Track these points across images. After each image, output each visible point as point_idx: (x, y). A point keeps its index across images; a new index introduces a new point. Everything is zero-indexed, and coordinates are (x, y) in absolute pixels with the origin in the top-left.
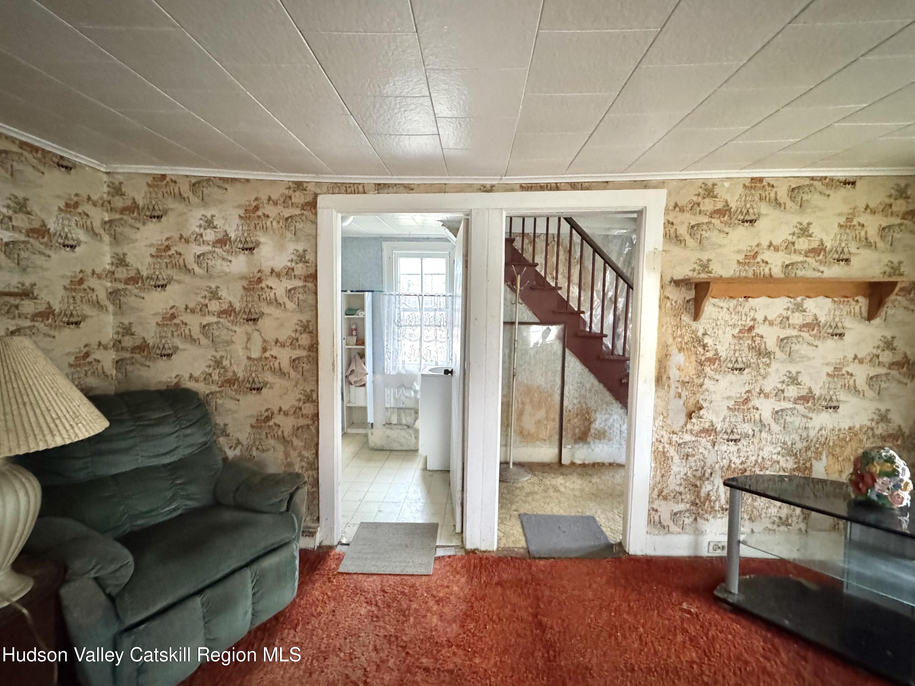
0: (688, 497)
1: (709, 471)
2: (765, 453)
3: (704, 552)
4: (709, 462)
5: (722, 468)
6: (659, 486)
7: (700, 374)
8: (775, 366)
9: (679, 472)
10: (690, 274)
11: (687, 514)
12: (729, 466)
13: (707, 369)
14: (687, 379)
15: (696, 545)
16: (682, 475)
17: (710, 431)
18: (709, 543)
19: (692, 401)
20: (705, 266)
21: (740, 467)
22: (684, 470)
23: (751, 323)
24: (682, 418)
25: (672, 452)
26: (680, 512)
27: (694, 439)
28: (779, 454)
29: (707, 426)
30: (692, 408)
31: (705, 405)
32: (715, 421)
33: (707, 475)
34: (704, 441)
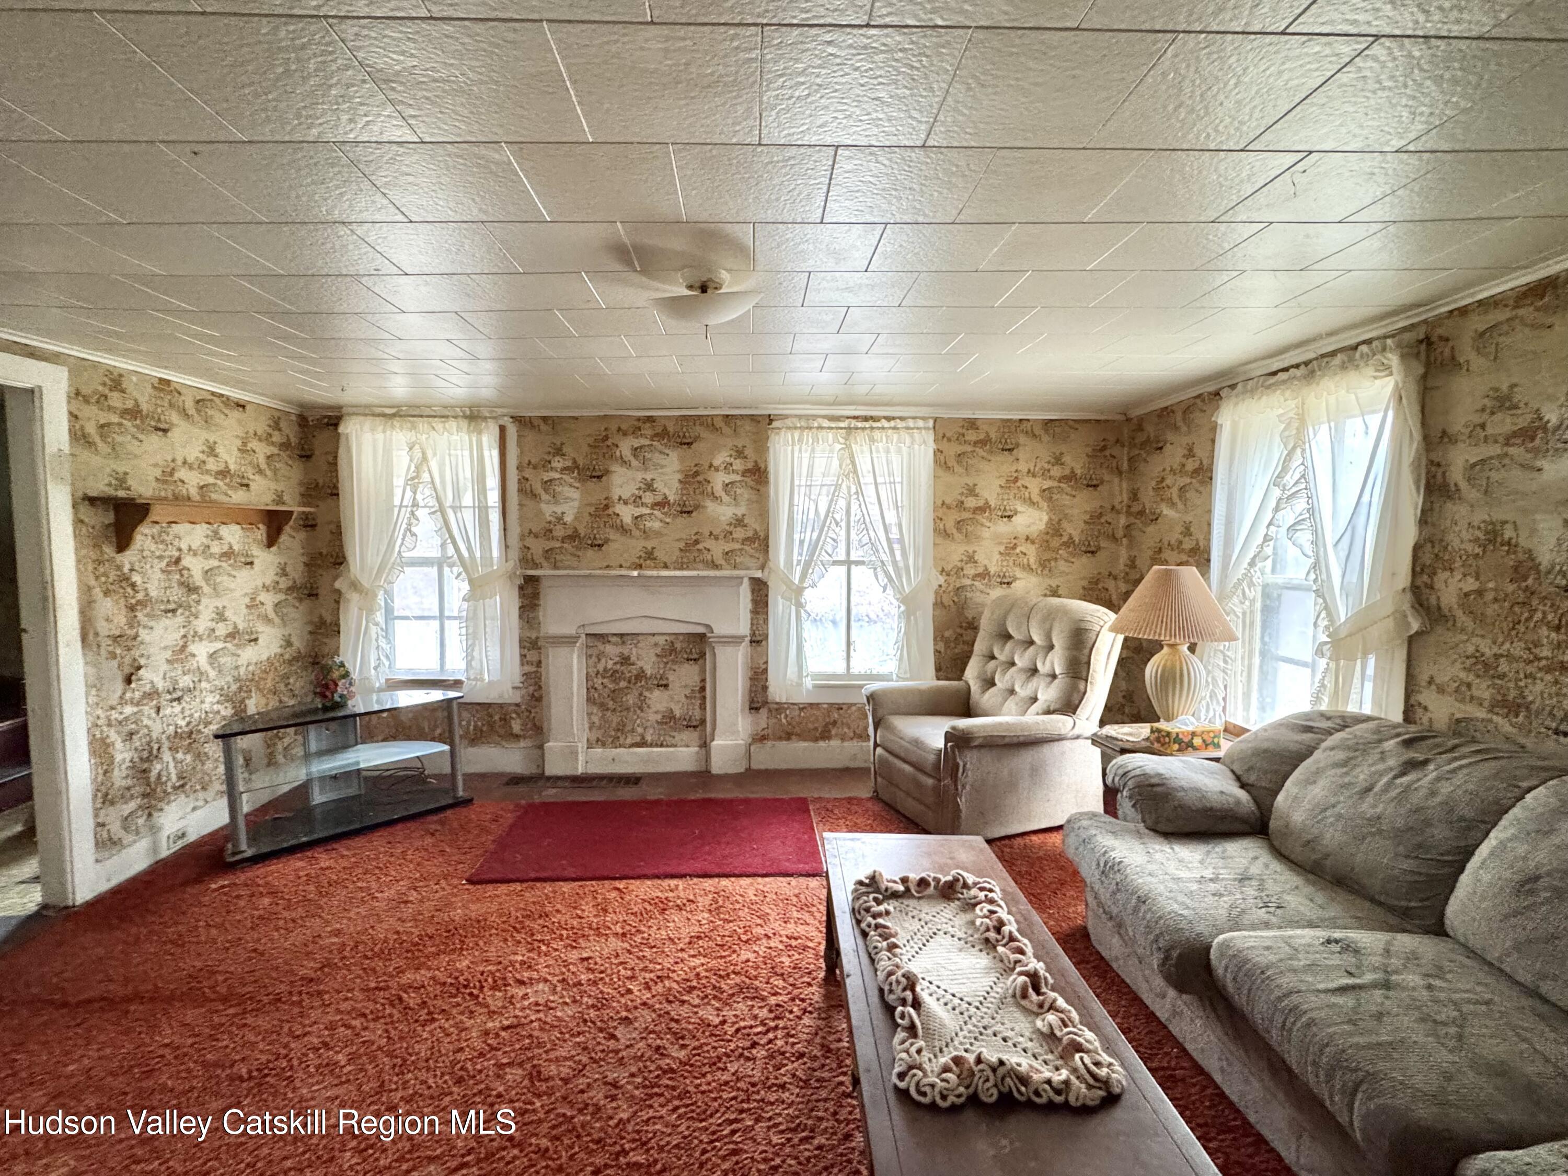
0: (138, 790)
1: (156, 746)
2: (206, 706)
3: (164, 853)
4: (154, 735)
5: (168, 738)
6: (103, 789)
7: (132, 622)
8: (204, 601)
9: (124, 760)
10: (106, 489)
11: (140, 813)
12: (176, 732)
13: (139, 614)
14: (118, 633)
15: (155, 849)
16: (128, 764)
17: (153, 694)
18: (169, 837)
19: (127, 660)
20: (121, 481)
21: (186, 729)
22: (128, 756)
23: (177, 554)
24: (119, 686)
25: (114, 736)
26: (131, 814)
27: (135, 709)
28: (218, 702)
29: (148, 688)
30: (127, 670)
31: (142, 661)
32: (155, 680)
33: (155, 752)
34: (149, 710)
